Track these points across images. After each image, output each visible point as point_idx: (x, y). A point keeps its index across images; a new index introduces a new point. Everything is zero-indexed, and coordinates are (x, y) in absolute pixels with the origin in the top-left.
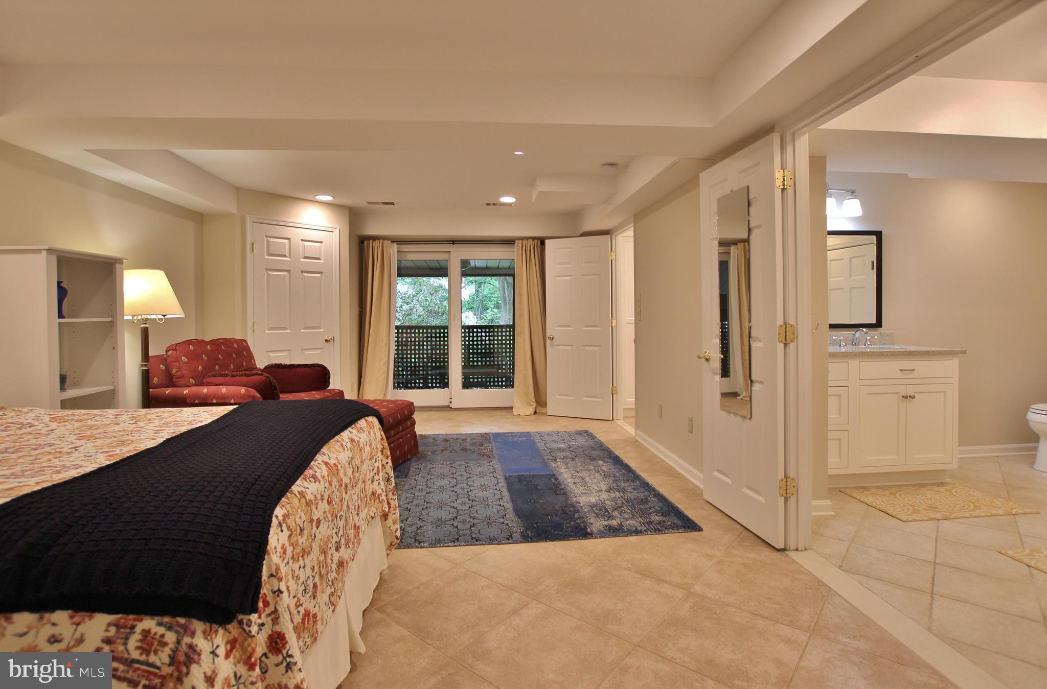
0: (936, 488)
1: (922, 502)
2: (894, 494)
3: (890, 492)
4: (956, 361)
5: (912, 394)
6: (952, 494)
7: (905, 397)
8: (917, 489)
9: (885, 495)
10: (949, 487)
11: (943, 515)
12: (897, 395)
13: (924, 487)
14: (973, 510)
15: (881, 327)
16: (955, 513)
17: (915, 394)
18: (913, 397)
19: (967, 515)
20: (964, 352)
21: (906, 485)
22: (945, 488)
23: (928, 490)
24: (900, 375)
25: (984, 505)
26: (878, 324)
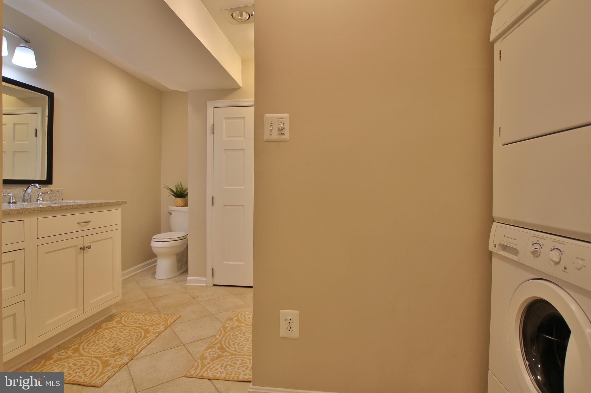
0: (110, 325)
1: (105, 347)
2: (76, 350)
3: (73, 350)
4: (120, 210)
5: (88, 245)
6: (124, 325)
7: (83, 249)
8: (95, 333)
9: (69, 357)
10: (117, 319)
11: (128, 355)
12: (75, 248)
13: (100, 327)
14: (145, 337)
15: (52, 184)
16: (135, 346)
17: (91, 244)
18: (89, 247)
19: (144, 344)
20: (125, 203)
21: (84, 332)
22: (116, 320)
23: (104, 330)
24: (78, 228)
25: (149, 326)
26: (49, 181)
